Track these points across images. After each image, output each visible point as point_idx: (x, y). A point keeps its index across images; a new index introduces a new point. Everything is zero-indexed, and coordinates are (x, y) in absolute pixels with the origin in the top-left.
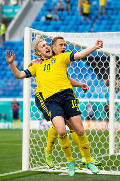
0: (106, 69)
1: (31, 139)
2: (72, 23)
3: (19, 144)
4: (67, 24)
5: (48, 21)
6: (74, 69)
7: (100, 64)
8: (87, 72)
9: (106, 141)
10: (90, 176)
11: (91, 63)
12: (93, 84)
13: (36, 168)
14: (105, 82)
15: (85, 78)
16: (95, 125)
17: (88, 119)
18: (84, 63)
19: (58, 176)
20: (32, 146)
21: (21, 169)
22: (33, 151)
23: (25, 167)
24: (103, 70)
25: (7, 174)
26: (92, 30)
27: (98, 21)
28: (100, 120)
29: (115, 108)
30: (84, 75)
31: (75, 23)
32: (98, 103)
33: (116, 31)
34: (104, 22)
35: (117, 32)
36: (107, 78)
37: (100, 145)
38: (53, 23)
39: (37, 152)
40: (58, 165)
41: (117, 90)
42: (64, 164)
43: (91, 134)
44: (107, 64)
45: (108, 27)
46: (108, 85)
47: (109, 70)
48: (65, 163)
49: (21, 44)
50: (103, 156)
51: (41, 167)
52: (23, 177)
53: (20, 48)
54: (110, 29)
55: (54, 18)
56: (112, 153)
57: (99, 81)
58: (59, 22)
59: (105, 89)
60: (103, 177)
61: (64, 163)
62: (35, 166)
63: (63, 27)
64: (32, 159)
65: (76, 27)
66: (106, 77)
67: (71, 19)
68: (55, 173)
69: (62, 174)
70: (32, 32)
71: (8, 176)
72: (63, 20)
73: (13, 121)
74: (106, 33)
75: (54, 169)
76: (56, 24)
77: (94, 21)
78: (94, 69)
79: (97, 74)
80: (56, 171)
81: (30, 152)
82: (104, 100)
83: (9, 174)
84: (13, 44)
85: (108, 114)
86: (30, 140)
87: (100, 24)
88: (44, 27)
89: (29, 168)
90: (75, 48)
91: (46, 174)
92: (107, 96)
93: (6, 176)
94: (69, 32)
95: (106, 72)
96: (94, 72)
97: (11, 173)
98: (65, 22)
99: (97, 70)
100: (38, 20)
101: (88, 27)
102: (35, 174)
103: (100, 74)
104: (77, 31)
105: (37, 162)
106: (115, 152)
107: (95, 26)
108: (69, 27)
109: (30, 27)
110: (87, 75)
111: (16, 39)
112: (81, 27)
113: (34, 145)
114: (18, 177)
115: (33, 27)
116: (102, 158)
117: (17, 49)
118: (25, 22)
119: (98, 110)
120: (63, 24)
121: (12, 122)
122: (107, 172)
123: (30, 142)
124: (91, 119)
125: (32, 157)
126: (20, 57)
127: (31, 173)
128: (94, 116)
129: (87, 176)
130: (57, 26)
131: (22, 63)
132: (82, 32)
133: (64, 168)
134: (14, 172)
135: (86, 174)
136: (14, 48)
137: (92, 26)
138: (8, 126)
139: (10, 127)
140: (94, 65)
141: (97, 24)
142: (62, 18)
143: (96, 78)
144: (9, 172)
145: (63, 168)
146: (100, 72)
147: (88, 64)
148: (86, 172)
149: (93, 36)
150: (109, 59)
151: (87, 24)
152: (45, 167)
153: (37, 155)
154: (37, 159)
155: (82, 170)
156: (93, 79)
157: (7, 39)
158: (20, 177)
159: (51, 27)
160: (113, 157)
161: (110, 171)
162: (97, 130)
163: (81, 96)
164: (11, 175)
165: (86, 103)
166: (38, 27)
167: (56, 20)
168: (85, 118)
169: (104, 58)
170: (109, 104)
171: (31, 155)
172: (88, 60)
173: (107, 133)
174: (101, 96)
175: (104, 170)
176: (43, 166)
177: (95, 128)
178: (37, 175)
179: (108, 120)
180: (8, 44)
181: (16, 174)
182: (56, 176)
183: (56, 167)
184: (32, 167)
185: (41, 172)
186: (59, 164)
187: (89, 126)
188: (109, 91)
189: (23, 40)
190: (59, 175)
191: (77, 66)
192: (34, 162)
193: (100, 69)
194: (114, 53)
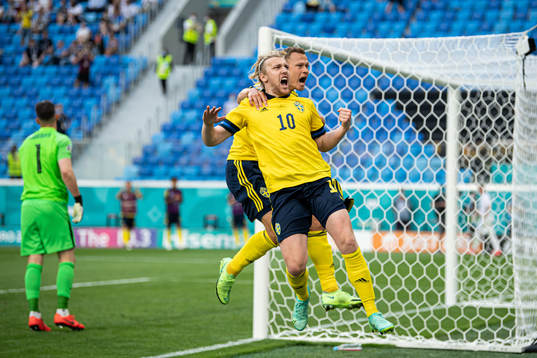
0: (439, 119)
1: (273, 270)
2: (362, 16)
3: (248, 282)
4: (353, 20)
5: (311, 14)
6: (368, 118)
7: (425, 109)
8: (396, 126)
9: (439, 275)
10: (403, 352)
11: (405, 106)
12: (409, 152)
13: (284, 332)
14: (437, 146)
15: (391, 138)
16: (414, 241)
17: (399, 227)
18: (390, 105)
19: (332, 352)
20: (274, 286)
21: (251, 336)
22: (277, 296)
23: (259, 332)
24: (432, 121)
25: (220, 346)
26: (408, 32)
27: (420, 13)
28: (426, 229)
29: (459, 203)
30: (389, 132)
31: (370, 18)
32: (421, 193)
34: (435, 15)
35: (463, 37)
36: (441, 139)
37: (424, 284)
38: (321, 17)
39: (285, 299)
40: (333, 328)
41: (463, 164)
42: (345, 326)
43: (404, 260)
44: (440, 108)
45: (444, 26)
46: (443, 152)
47: (444, 121)
48: (348, 323)
50: (432, 308)
51: (294, 332)
52: (255, 352)
54: (447, 32)
55: (323, 7)
57: (423, 146)
58: (335, 16)
59: (436, 162)
60: (431, 355)
61: (346, 323)
62: (282, 330)
63: (342, 27)
64: (274, 313)
65: (371, 26)
66: (438, 136)
67: (361, 10)
68: (326, 345)
69: (341, 348)
70: (276, 36)
71: (223, 350)
72: (344, 12)
73: (233, 231)
74: (440, 39)
75: (324, 336)
76: (328, 20)
77: (413, 13)
78: (411, 119)
79: (417, 129)
80: (328, 339)
81: (270, 299)
82: (434, 187)
83: (226, 346)
84: (232, 64)
85: (443, 217)
86: (271, 273)
87: (426, 20)
88: (301, 27)
89: (269, 333)
90: (370, 73)
91: (305, 348)
92: (441, 177)
93: (218, 351)
94: (356, 37)
95: (438, 126)
96: (411, 126)
97: (230, 344)
98: (348, 16)
99: (418, 122)
100: (288, 10)
101: (398, 26)
102: (282, 347)
103: (424, 131)
104: (374, 34)
105: (285, 320)
106: (458, 301)
107: (415, 25)
108: (358, 25)
109: (272, 27)
110: (396, 130)
111: (239, 53)
112: (384, 27)
113: (279, 284)
114: (244, 354)
115: (278, 26)
116: (429, 313)
118: (258, 15)
119: (420, 207)
120: (342, 20)
121: (230, 234)
122: (440, 342)
123: (272, 278)
124: (405, 227)
125: (276, 309)
127: (273, 344)
128: (412, 220)
129: (394, 351)
130: (330, 25)
132: (384, 37)
133: (346, 334)
134: (236, 340)
135: (394, 347)
136: (236, 71)
137: (408, 23)
138: (223, 242)
139: (227, 245)
140: (411, 109)
141: (419, 20)
142: (342, 7)
143: (417, 139)
144: (225, 342)
145: (343, 334)
146: (424, 126)
147: (398, 108)
148: (393, 343)
149: (410, 45)
150: (445, 96)
151: (397, 19)
153: (286, 305)
154: (287, 315)
155: (384, 338)
156: (409, 141)
157: (220, 53)
158: (249, 353)
159: (315, 27)
160: (454, 311)
161: (446, 342)
162: (418, 251)
163: (382, 177)
164: (230, 348)
165: (393, 193)
166: (288, 26)
167: (327, 10)
168: (391, 225)
169: (433, 96)
170: (444, 195)
171: (273, 306)
172: (398, 99)
173: (440, 259)
174: (427, 179)
175: (434, 338)
177: (413, 247)
178: (286, 350)
179: (442, 231)
180: (224, 64)
181: (240, 346)
182: (328, 350)
183: (329, 331)
184: (276, 332)
185: (294, 342)
186: (335, 324)
187: (401, 242)
188: (445, 166)
190: (335, 348)
191: (375, 112)
193: (425, 119)
194: (455, 82)
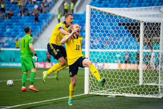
1: (90, 75)
2: (116, 2)
3: (83, 78)
5: (101, 1)
6: (117, 31)
7: (134, 28)
9: (138, 76)
10: (127, 98)
11: (128, 27)
13: (93, 92)
14: (137, 39)
15: (124, 36)
16: (130, 66)
20: (90, 79)
21: (84, 93)
22: (91, 82)
23: (86, 92)
24: (136, 31)
26: (129, 6)
28: (134, 63)
29: (143, 55)
31: (118, 2)
32: (132, 52)
33: (144, 7)
38: (104, 2)
39: (93, 82)
41: (145, 44)
42: (111, 90)
43: (128, 71)
44: (139, 28)
45: (139, 4)
46: (139, 41)
47: (139, 32)
49: (84, 15)
50: (136, 85)
51: (96, 92)
52: (85, 98)
53: (83, 18)
54: (140, 6)
56: (141, 84)
57: (133, 39)
58: (108, 2)
59: (137, 43)
60: (135, 99)
62: (93, 91)
63: (110, 5)
64: (90, 87)
65: (118, 4)
66: (138, 36)
68: (105, 96)
69: (109, 97)
70: (91, 7)
71: (76, 97)
72: (110, 0)
74: (138, 8)
75: (105, 93)
76: (106, 3)
77: (130, 0)
78: (130, 31)
79: (132, 34)
80: (106, 94)
81: (89, 82)
82: (136, 51)
83: (77, 96)
84: (78, 16)
85: (139, 59)
87: (134, 2)
88: (98, 5)
89: (89, 92)
90: (118, 18)
91: (99, 97)
92: (138, 48)
94: (114, 7)
96: (130, 33)
97: (78, 95)
98: (112, 1)
101: (126, 4)
102: (93, 96)
104: (119, 6)
106: (143, 83)
107: (131, 4)
108: (114, 4)
109: (90, 5)
110: (125, 34)
111: (80, 12)
112: (122, 4)
113: (92, 78)
114: (82, 98)
116: (135, 87)
117: (81, 19)
118: (86, 2)
119: (132, 56)
120: (110, 3)
123: (90, 77)
124: (128, 62)
126: (83, 24)
127: (90, 95)
128: (130, 60)
129: (125, 98)
131: (84, 27)
132: (122, 7)
133: (111, 93)
134: (80, 94)
135: (125, 96)
136: (79, 18)
137: (129, 4)
140: (130, 28)
141: (132, 2)
143: (131, 37)
144: (77, 95)
146: (134, 33)
147: (126, 28)
148: (124, 95)
149: (129, 10)
150: (140, 24)
151: (126, 2)
152: (99, 92)
153: (94, 84)
154: (94, 87)
155: (122, 94)
156: (129, 37)
157: (75, 12)
159: (102, 5)
160: (142, 86)
161: (139, 95)
162: (132, 69)
163: (121, 48)
165: (125, 52)
166: (95, 4)
168: (124, 61)
169: (136, 24)
170: (139, 53)
171: (90, 85)
172: (126, 25)
173: (138, 71)
174: (135, 48)
175: (136, 94)
176: (97, 91)
177: (130, 68)
180: (76, 15)
181: (81, 96)
183: (106, 92)
184: (91, 92)
185: (96, 95)
186: (108, 90)
187: (127, 66)
188: (139, 44)
189: (85, 13)
190: (108, 97)
191: (119, 29)
192: (92, 89)
193: (134, 31)
194: (143, 20)
